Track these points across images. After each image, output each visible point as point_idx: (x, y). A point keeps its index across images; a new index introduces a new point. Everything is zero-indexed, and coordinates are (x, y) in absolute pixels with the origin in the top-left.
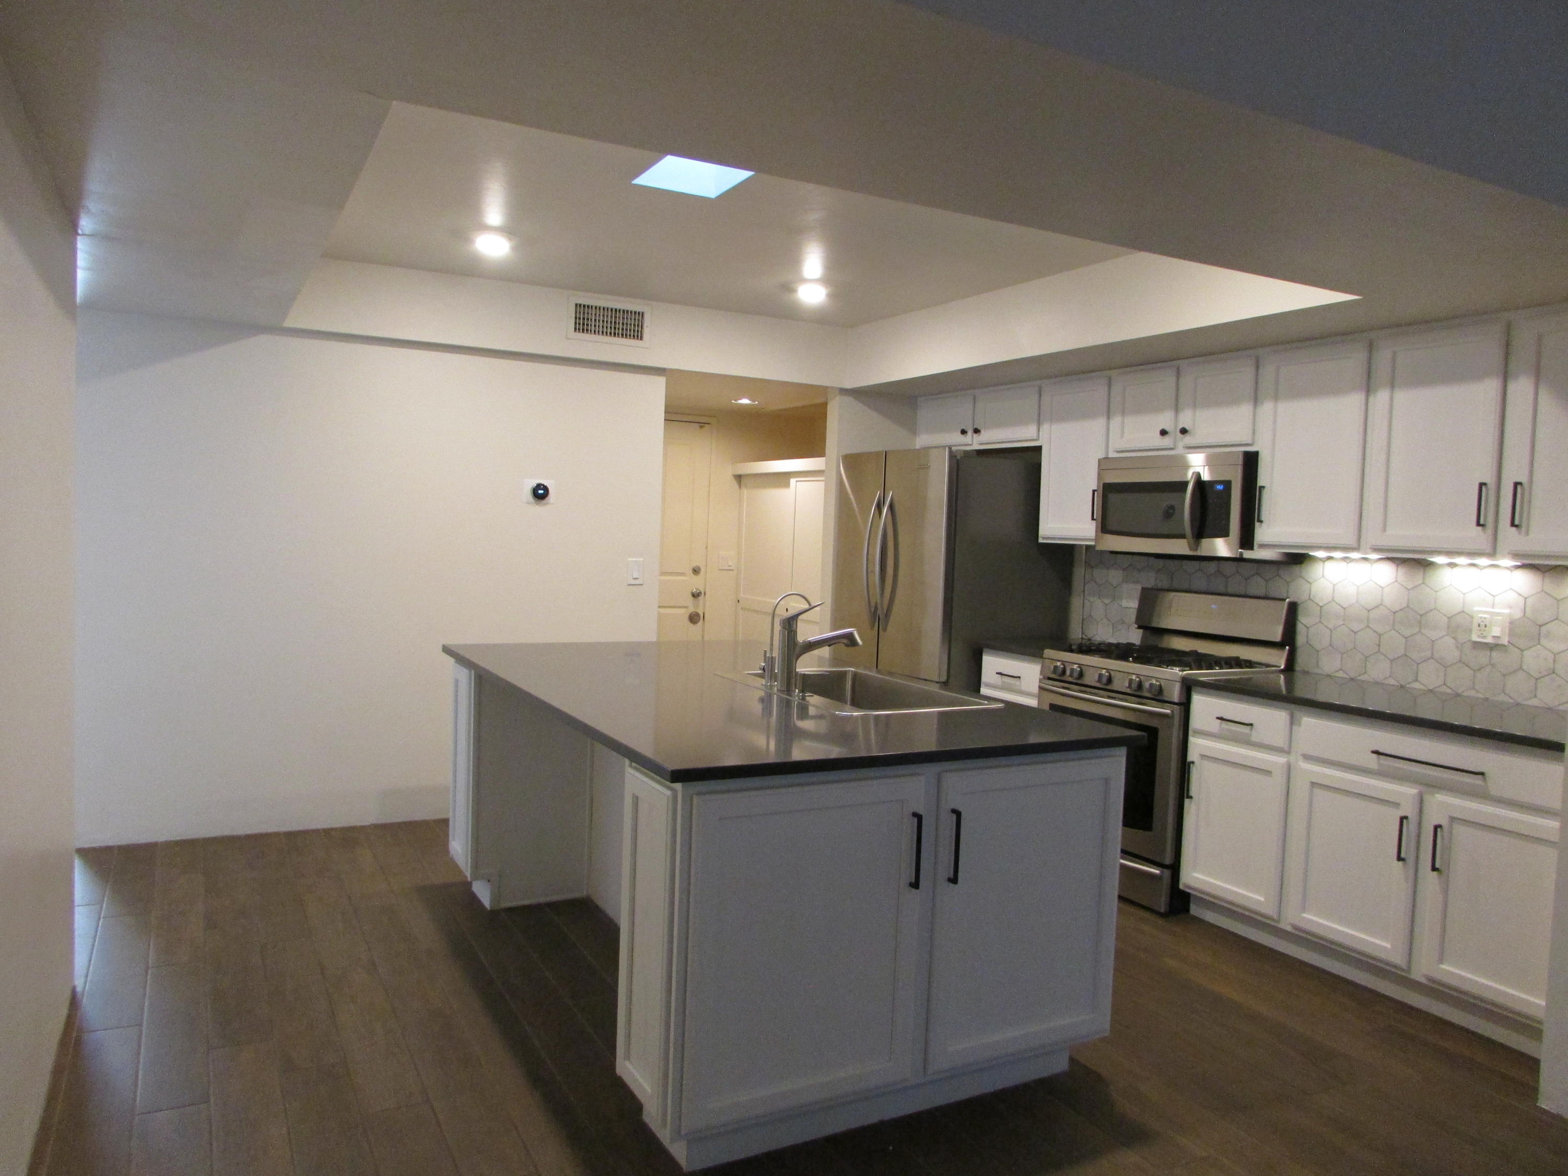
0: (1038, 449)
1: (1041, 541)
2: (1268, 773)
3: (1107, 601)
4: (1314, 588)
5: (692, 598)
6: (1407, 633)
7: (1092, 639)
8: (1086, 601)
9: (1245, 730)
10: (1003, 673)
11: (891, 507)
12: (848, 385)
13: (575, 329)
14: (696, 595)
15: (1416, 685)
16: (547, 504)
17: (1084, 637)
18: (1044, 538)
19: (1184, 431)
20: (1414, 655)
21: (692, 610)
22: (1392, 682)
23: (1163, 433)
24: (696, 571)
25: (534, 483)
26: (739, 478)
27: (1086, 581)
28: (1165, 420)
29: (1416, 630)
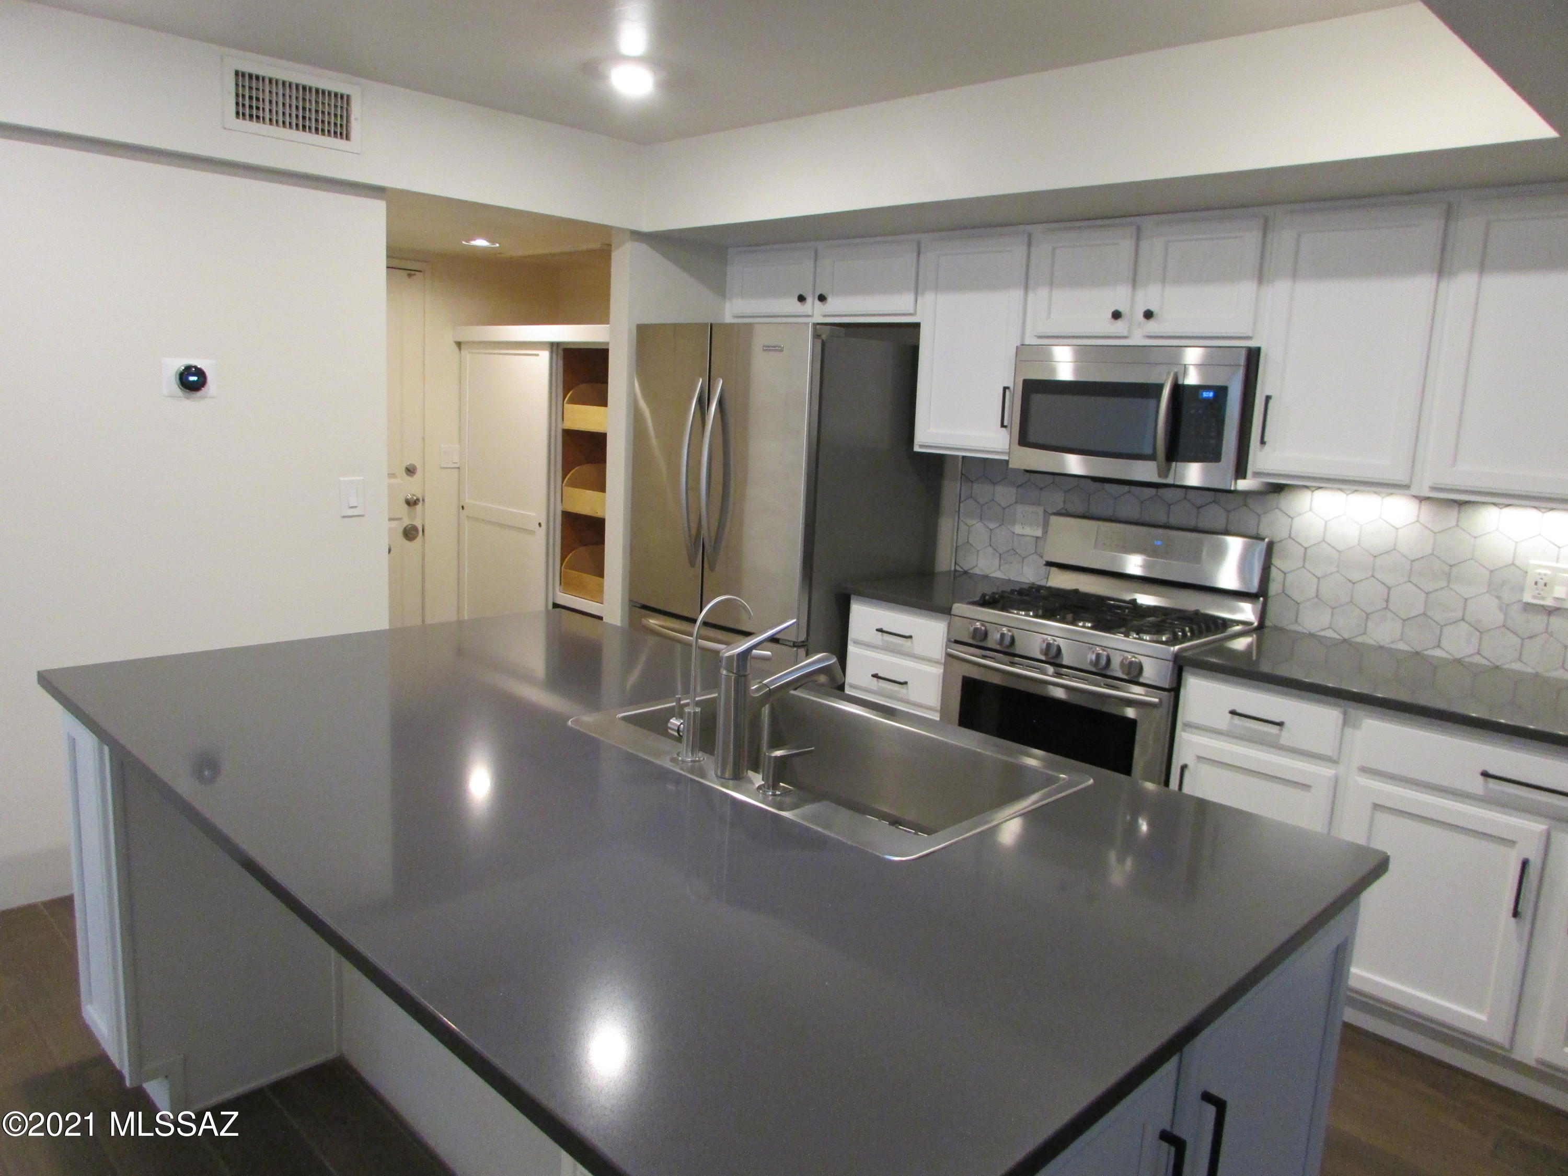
0: (917, 326)
1: (917, 449)
2: (1306, 787)
3: (992, 525)
4: (1297, 523)
5: (406, 506)
6: (1429, 587)
7: (969, 571)
8: (961, 524)
9: (1274, 730)
10: (885, 629)
11: (721, 403)
12: (647, 226)
13: (238, 113)
14: (411, 503)
15: (1438, 653)
16: (204, 397)
17: (958, 568)
18: (921, 446)
19: (1148, 315)
20: (1438, 616)
21: (407, 522)
22: (1404, 647)
23: (1117, 315)
24: (410, 471)
25: (180, 364)
26: (459, 344)
27: (962, 499)
28: (1119, 297)
29: (1443, 584)
